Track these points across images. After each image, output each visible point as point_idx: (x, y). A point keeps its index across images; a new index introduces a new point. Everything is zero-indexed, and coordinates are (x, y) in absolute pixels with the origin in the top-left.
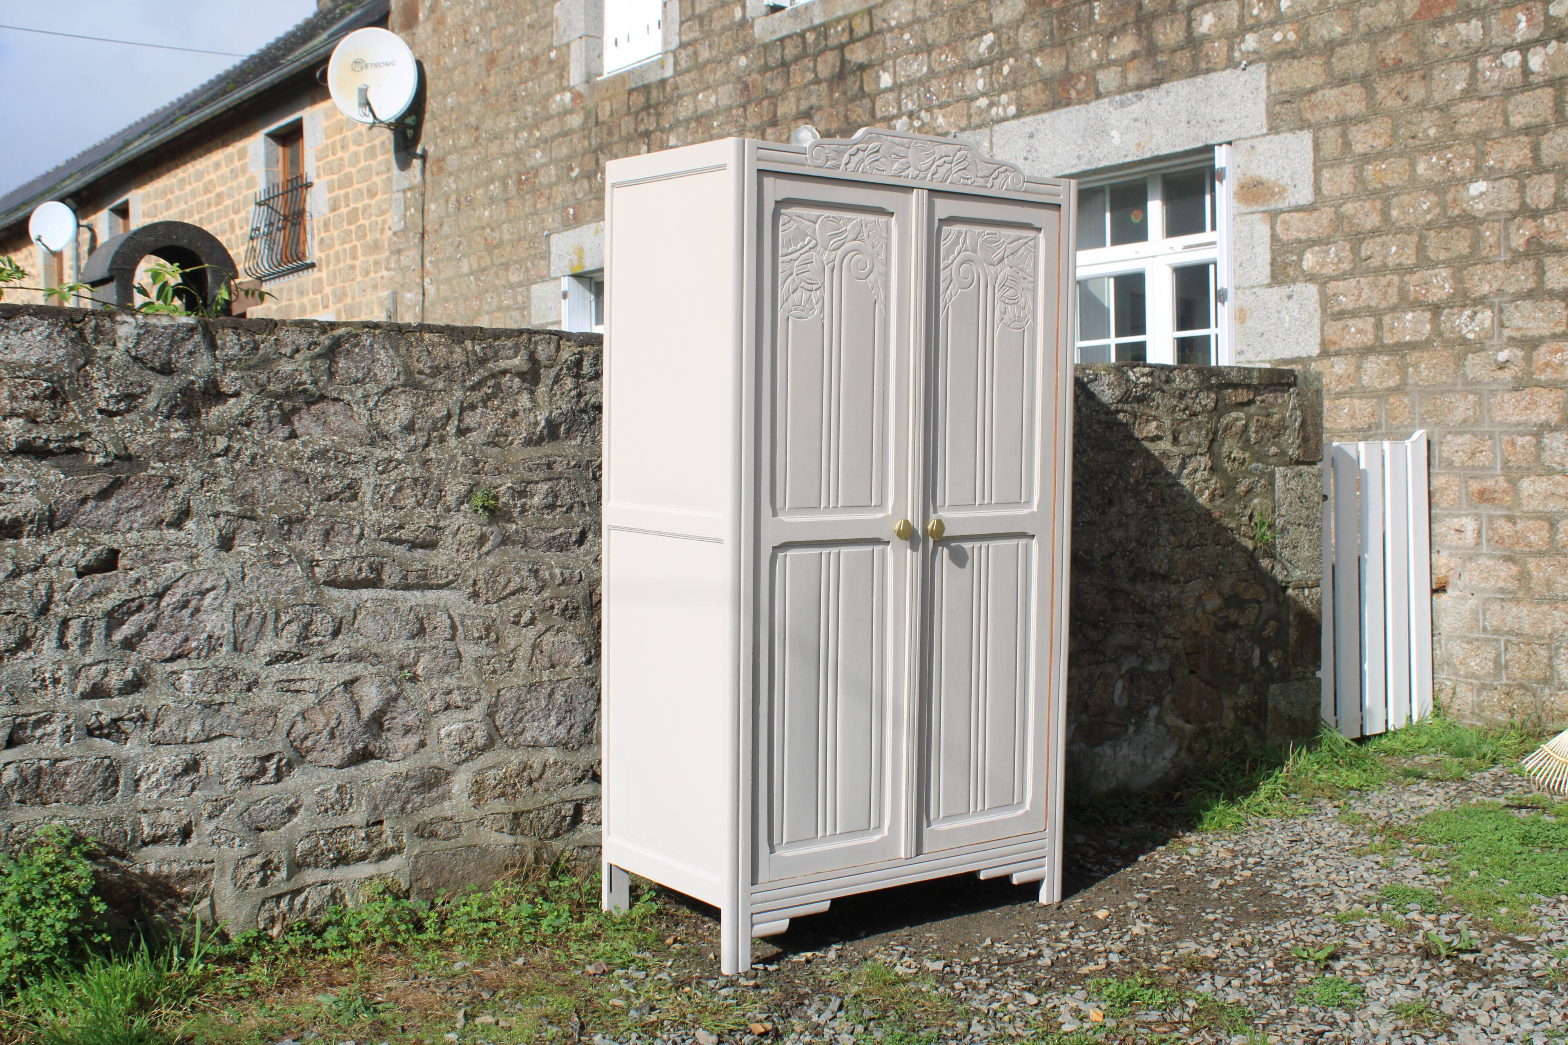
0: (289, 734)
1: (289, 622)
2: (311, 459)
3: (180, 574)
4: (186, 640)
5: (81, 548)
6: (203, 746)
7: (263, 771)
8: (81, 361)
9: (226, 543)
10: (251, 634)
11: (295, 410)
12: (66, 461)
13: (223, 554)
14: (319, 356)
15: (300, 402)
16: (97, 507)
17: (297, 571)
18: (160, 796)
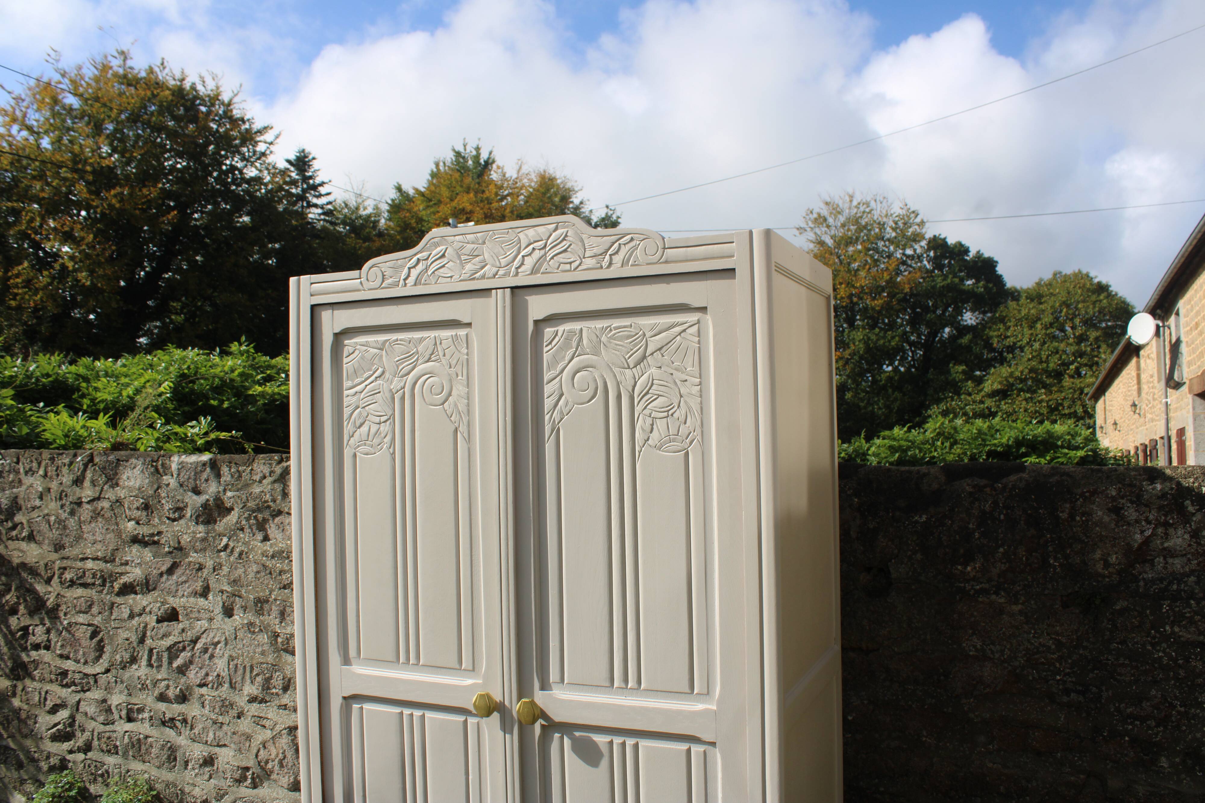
0: (257, 756)
1: (258, 675)
2: (273, 557)
3: (203, 629)
4: (207, 675)
5: (159, 605)
6: (217, 749)
7: (245, 778)
8: (156, 486)
9: (228, 612)
10: (239, 679)
11: (265, 521)
12: (154, 548)
13: (227, 619)
14: (275, 481)
15: (267, 514)
16: (168, 579)
17: (264, 638)
18: (196, 775)
